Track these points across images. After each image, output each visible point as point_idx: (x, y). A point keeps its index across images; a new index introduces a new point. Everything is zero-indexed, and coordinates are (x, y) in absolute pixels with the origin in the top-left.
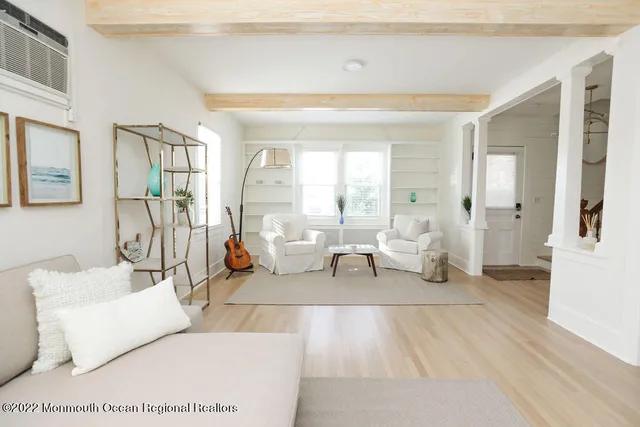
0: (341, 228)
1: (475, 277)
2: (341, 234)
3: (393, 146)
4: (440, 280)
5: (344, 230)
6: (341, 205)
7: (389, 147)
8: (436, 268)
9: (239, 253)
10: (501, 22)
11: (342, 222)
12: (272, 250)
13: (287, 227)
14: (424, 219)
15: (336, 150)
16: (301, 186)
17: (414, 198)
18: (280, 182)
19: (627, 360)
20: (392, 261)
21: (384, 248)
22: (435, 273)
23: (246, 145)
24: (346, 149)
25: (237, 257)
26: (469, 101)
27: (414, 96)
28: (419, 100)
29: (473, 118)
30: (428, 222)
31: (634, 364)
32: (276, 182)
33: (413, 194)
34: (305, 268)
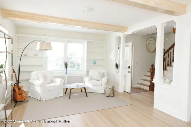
0: (66, 76)
1: (122, 93)
2: (66, 78)
3: (88, 42)
4: (112, 96)
5: (68, 77)
6: (66, 66)
7: (86, 42)
8: (111, 91)
9: (21, 93)
10: (153, 6)
11: (66, 73)
12: (38, 89)
13: (45, 77)
14: (102, 71)
15: (64, 42)
16: (47, 57)
17: (95, 63)
18: (37, 55)
19: (184, 120)
20: (92, 89)
21: (88, 84)
22: (111, 93)
23: (18, 36)
24: (68, 42)
25: (20, 95)
26: (121, 29)
27: (103, 24)
28: (105, 26)
29: (121, 34)
30: (104, 73)
31: (186, 121)
32: (35, 55)
33: (95, 61)
34: (55, 96)
